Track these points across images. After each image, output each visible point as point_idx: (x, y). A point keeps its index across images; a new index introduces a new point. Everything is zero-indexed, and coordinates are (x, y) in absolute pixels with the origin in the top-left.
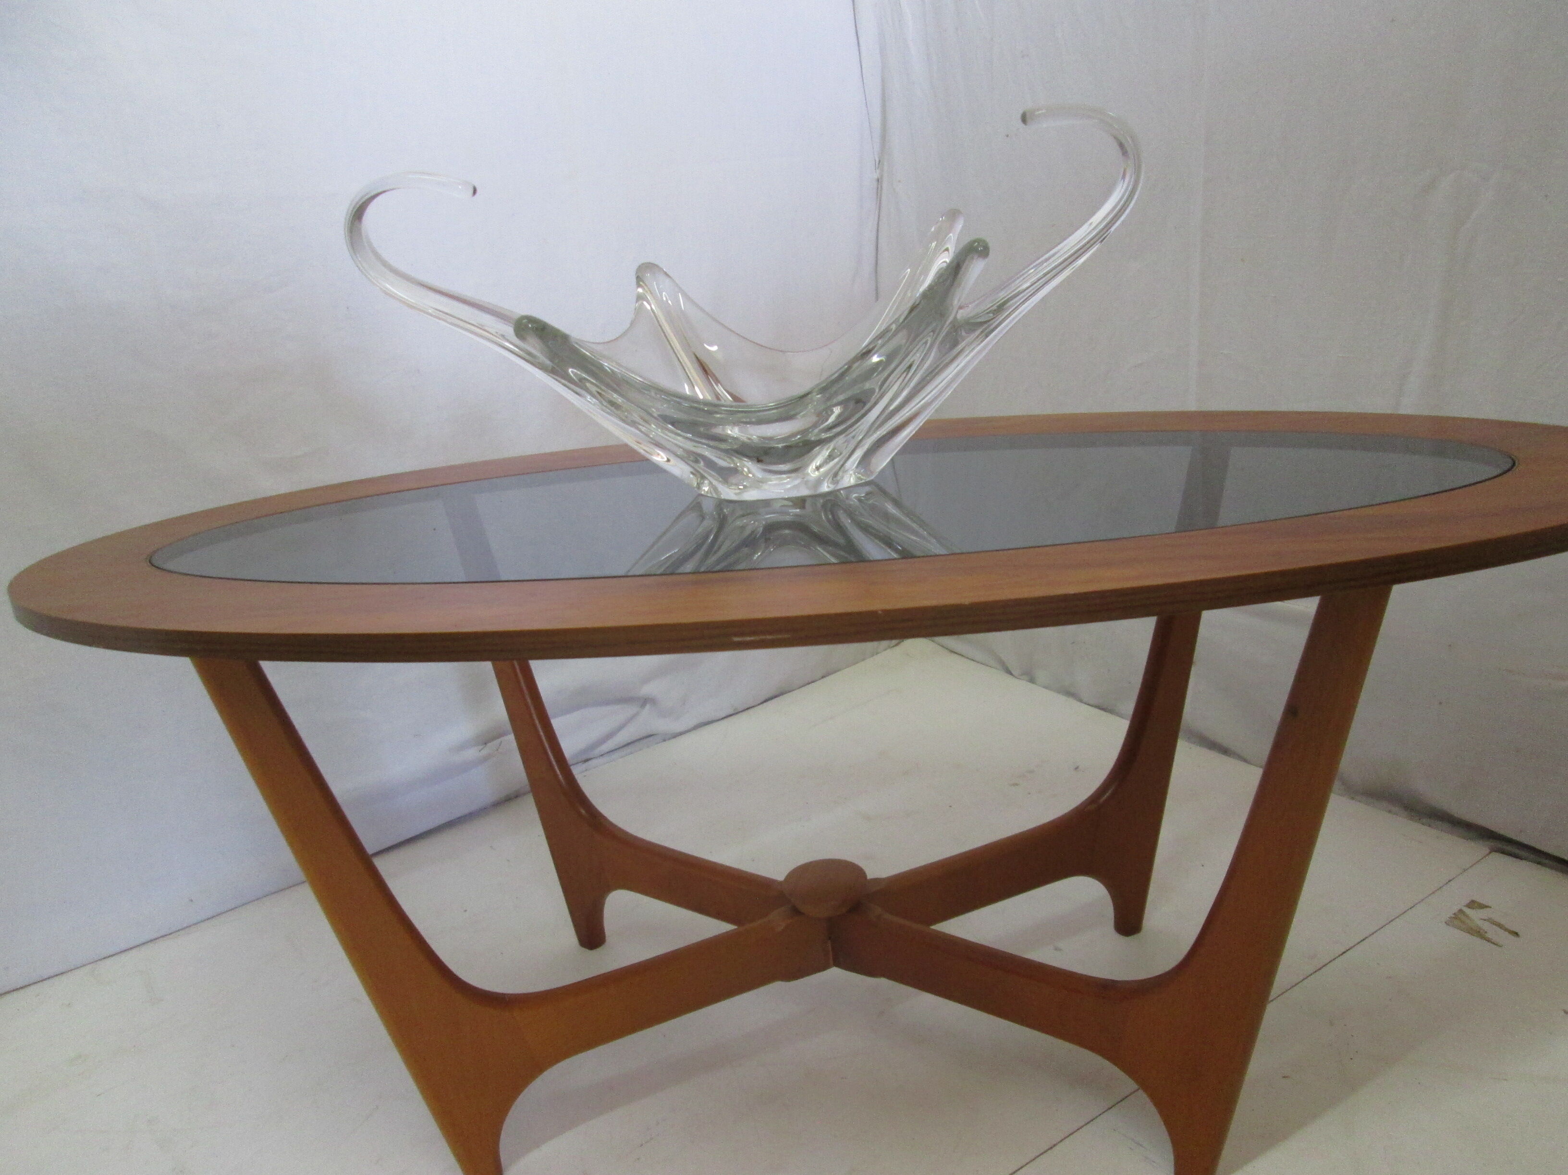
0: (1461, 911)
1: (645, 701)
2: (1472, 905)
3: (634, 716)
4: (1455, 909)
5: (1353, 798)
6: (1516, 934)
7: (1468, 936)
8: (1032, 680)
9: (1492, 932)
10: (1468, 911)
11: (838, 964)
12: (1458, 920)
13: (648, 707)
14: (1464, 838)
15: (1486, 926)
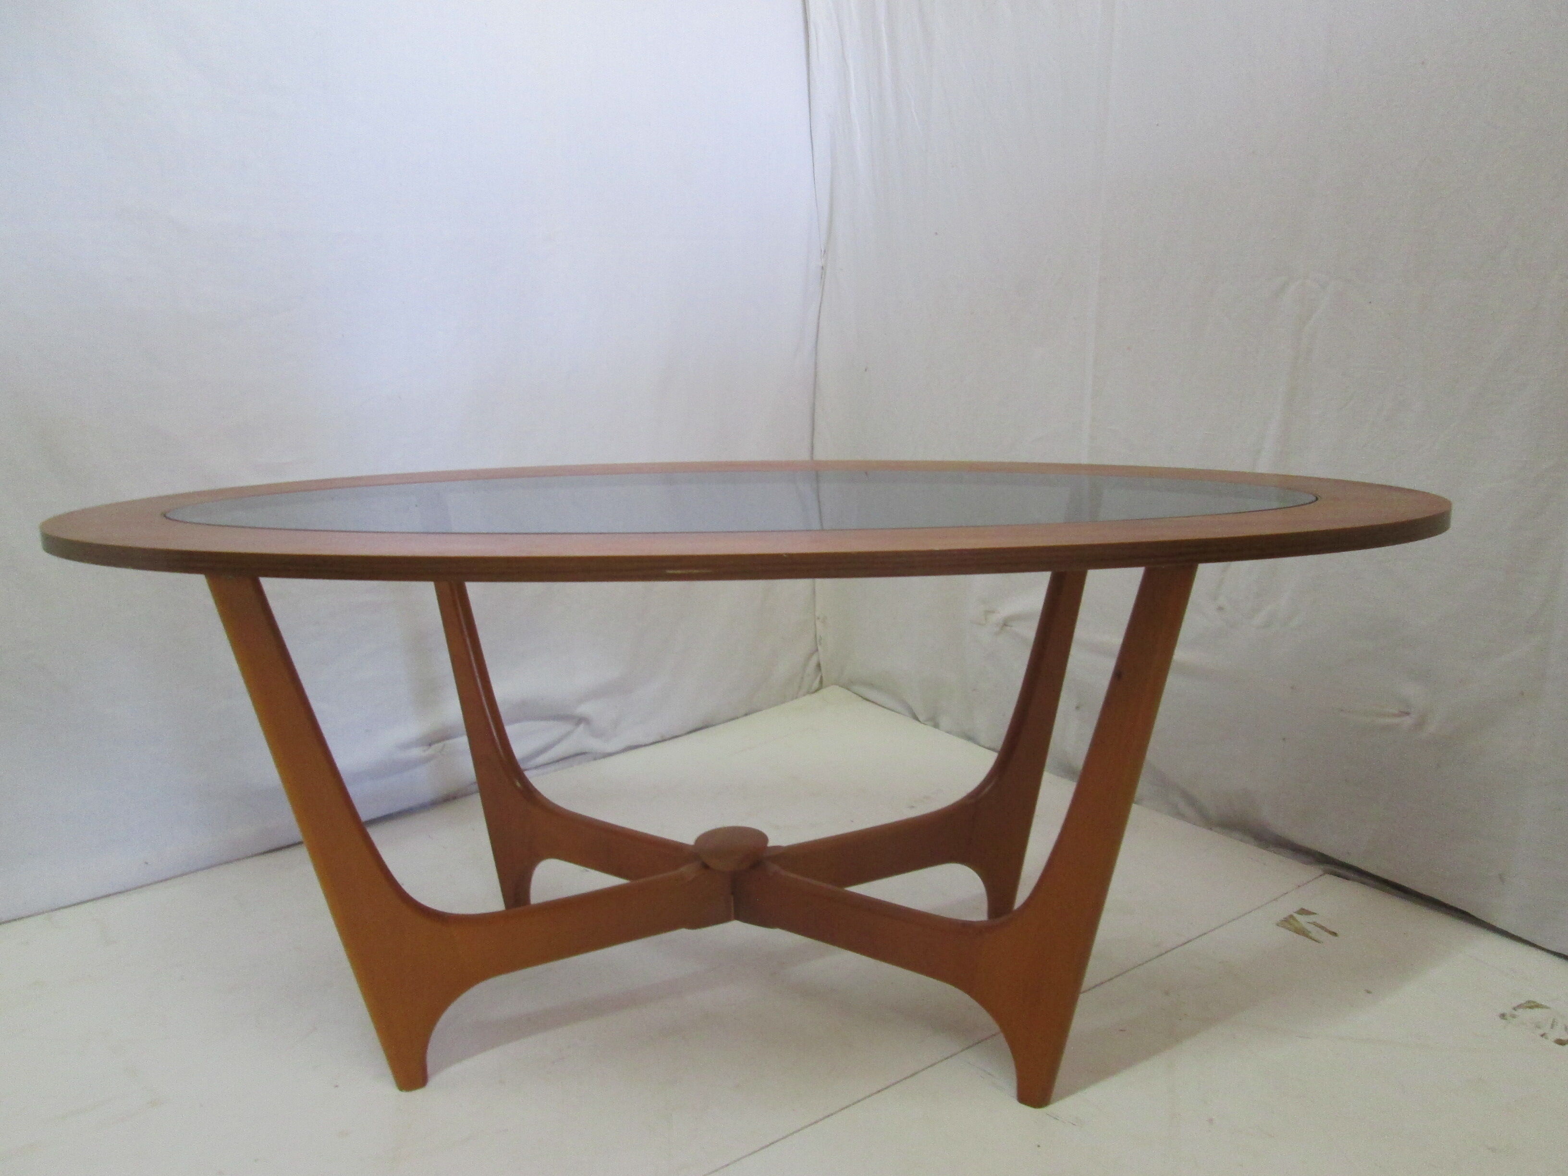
0: (1291, 916)
1: (581, 720)
2: (1303, 912)
3: (568, 734)
4: (1286, 915)
5: (1211, 829)
6: (1335, 934)
7: (1295, 935)
8: (936, 726)
9: (1314, 931)
10: (1298, 917)
11: (738, 917)
12: (1288, 922)
13: (582, 726)
14: (1304, 863)
15: (1310, 928)
